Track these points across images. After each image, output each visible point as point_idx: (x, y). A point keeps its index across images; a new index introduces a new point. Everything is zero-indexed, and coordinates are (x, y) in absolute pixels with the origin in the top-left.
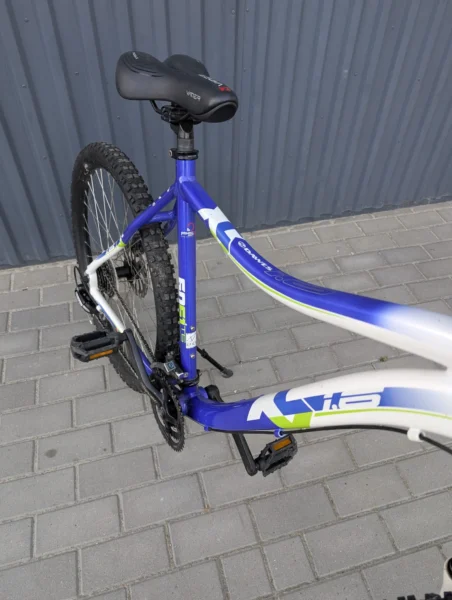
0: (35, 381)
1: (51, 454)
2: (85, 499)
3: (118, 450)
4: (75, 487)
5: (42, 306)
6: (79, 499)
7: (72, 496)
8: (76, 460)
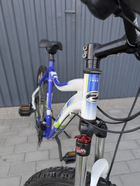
0: (7, 138)
1: (5, 160)
2: (11, 176)
3: (26, 161)
4: (9, 172)
5: (16, 117)
6: (9, 176)
7: (7, 174)
8: (12, 163)
